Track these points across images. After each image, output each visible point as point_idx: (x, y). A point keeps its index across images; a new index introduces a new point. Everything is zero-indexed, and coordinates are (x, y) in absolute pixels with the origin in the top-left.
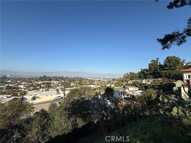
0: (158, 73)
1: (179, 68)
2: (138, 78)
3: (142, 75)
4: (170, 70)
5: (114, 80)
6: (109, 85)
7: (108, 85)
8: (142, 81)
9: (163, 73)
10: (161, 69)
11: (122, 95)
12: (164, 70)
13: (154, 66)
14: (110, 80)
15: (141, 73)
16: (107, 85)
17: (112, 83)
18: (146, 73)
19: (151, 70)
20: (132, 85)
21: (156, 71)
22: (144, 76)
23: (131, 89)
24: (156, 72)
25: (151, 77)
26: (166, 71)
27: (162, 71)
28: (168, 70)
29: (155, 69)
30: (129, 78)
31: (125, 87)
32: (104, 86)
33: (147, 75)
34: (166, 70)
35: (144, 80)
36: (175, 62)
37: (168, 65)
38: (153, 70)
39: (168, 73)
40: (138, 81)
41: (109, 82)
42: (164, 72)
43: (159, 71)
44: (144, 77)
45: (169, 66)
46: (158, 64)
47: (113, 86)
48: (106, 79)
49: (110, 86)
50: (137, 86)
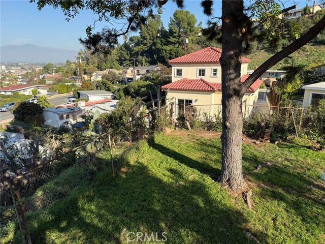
0: (158, 51)
1: (192, 40)
2: (116, 64)
3: (124, 53)
4: (178, 45)
5: (47, 69)
6: (30, 90)
7: (28, 92)
8: (126, 73)
9: (166, 51)
10: (163, 40)
11: (68, 117)
12: (168, 43)
13: (150, 33)
14: (34, 70)
15: (124, 48)
16: (22, 92)
17: (42, 82)
18: (136, 49)
19: (145, 42)
20: (97, 87)
21: (155, 46)
22: (130, 57)
23: (94, 97)
24: (153, 47)
25: (144, 62)
26: (171, 47)
27: (164, 47)
28: (174, 44)
29: (153, 40)
30: (94, 63)
31: (78, 93)
32: (9, 96)
33: (137, 54)
34: (172, 43)
35: (129, 71)
36: (186, 26)
37: (175, 33)
38: (149, 42)
39: (175, 52)
40: (117, 72)
41: (30, 80)
42: (167, 48)
43: (159, 46)
44: (130, 60)
45: (177, 34)
46: (160, 28)
47: (43, 92)
48: (17, 65)
49: (35, 92)
50: (108, 90)
